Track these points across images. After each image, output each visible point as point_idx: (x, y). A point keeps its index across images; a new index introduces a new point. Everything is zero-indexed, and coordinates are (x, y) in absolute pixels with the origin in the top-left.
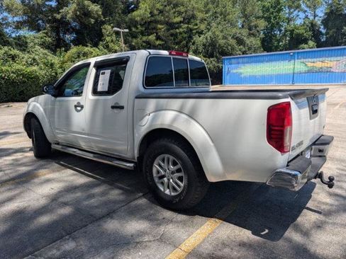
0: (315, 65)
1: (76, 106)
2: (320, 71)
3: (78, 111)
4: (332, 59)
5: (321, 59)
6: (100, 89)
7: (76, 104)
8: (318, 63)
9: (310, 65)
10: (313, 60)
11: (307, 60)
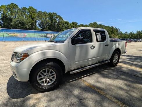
0: (12, 34)
1: (91, 47)
2: (14, 37)
3: (92, 49)
4: (17, 33)
5: (13, 33)
6: (99, 40)
7: (91, 46)
8: (13, 34)
9: (10, 34)
10: (10, 33)
11: (8, 33)
